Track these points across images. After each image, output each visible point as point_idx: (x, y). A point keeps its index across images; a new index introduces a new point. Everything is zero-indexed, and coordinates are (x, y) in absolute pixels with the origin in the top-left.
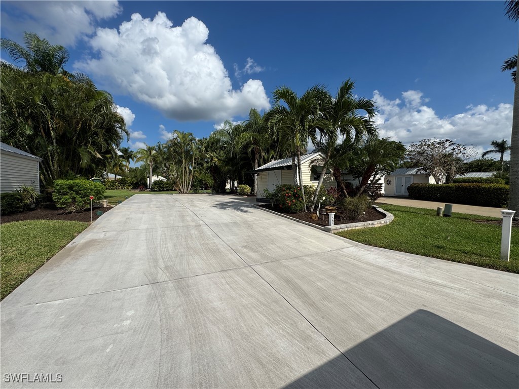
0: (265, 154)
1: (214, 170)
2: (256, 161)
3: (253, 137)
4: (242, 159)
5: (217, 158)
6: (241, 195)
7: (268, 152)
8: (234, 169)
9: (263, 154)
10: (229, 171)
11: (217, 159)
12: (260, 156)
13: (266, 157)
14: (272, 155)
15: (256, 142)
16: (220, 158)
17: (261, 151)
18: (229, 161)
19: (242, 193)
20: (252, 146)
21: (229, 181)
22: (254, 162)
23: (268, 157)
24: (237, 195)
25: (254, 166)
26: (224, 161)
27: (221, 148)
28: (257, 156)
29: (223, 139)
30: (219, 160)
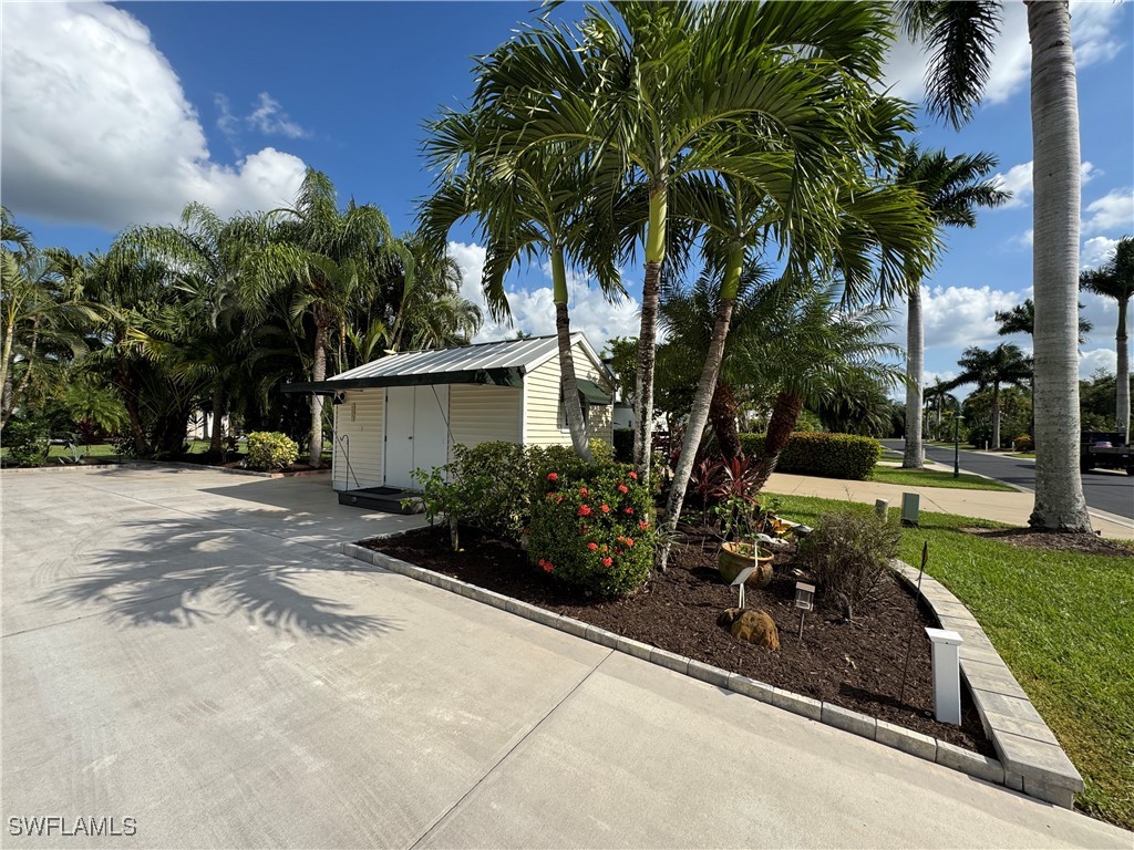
0: (355, 333)
1: (132, 376)
2: (321, 352)
3: (311, 268)
4: (261, 342)
5: (144, 329)
6: (256, 468)
7: (362, 324)
8: (226, 373)
9: (346, 331)
10: (202, 381)
11: (143, 336)
12: (335, 338)
13: (357, 340)
14: (377, 337)
15: (322, 287)
16: (160, 331)
17: (339, 320)
18: (202, 343)
19: (259, 464)
20: (310, 299)
21: (200, 414)
22: (313, 356)
23: (365, 345)
24: (238, 470)
25: (311, 368)
26: (179, 344)
27: (167, 298)
28: (324, 336)
29: (178, 266)
30: (154, 337)
